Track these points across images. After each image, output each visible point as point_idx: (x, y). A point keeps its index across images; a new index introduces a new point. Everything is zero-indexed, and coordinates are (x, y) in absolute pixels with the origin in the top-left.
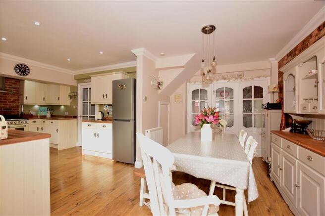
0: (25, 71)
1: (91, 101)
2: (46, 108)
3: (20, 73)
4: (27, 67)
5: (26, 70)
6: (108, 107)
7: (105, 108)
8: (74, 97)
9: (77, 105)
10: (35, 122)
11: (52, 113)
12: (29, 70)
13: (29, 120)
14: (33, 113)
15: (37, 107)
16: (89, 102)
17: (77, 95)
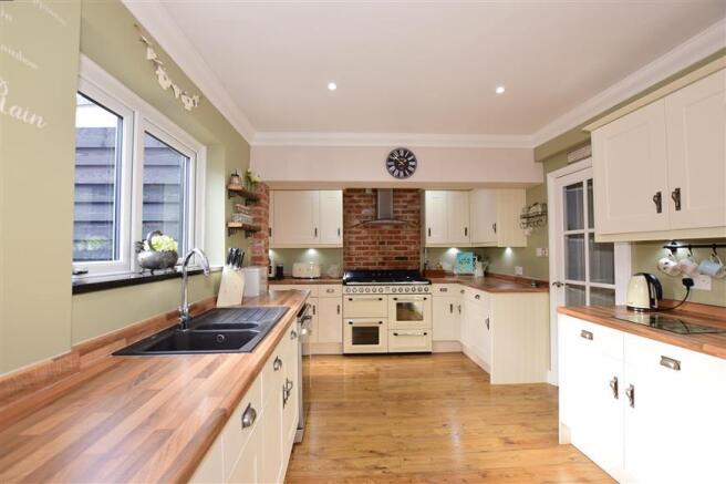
0: (407, 164)
1: (597, 230)
2: (470, 256)
3: (397, 172)
4: (410, 154)
5: (408, 162)
6: (680, 251)
7: (665, 258)
8: (535, 218)
9: (545, 245)
10: (445, 290)
11: (487, 268)
12: (413, 160)
13: (434, 285)
14: (446, 267)
15: (453, 252)
16: (586, 231)
17: (545, 213)
